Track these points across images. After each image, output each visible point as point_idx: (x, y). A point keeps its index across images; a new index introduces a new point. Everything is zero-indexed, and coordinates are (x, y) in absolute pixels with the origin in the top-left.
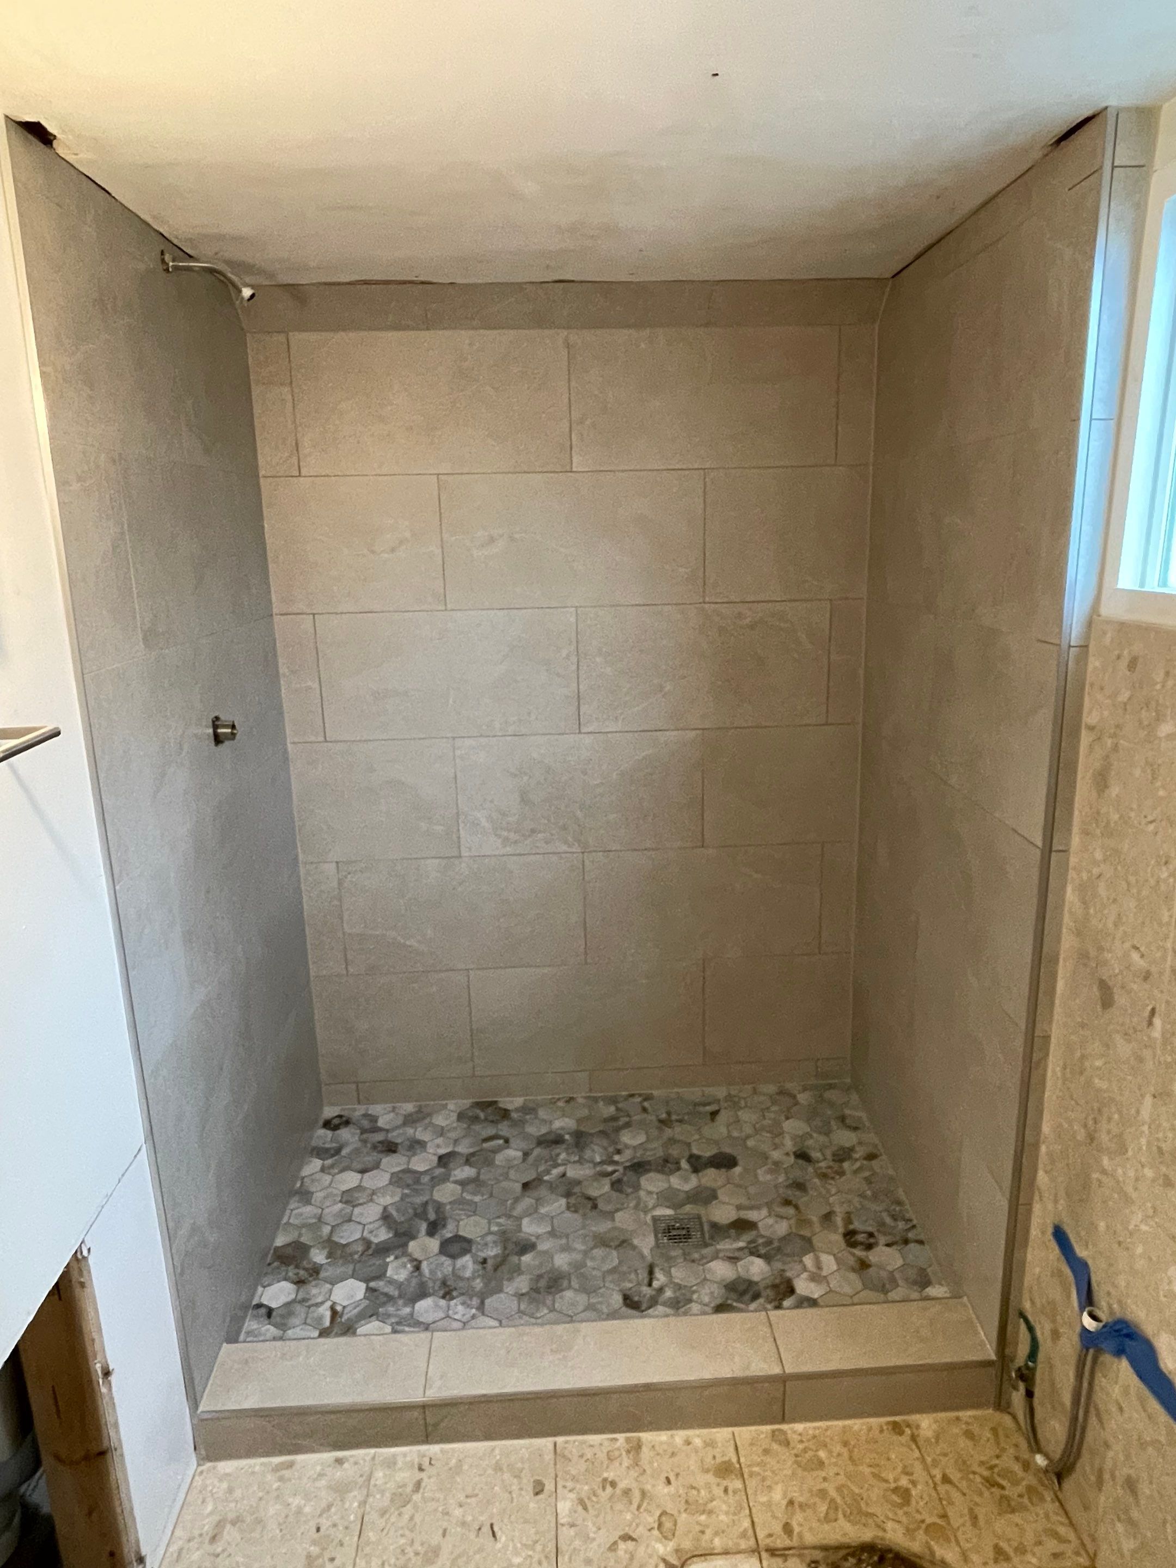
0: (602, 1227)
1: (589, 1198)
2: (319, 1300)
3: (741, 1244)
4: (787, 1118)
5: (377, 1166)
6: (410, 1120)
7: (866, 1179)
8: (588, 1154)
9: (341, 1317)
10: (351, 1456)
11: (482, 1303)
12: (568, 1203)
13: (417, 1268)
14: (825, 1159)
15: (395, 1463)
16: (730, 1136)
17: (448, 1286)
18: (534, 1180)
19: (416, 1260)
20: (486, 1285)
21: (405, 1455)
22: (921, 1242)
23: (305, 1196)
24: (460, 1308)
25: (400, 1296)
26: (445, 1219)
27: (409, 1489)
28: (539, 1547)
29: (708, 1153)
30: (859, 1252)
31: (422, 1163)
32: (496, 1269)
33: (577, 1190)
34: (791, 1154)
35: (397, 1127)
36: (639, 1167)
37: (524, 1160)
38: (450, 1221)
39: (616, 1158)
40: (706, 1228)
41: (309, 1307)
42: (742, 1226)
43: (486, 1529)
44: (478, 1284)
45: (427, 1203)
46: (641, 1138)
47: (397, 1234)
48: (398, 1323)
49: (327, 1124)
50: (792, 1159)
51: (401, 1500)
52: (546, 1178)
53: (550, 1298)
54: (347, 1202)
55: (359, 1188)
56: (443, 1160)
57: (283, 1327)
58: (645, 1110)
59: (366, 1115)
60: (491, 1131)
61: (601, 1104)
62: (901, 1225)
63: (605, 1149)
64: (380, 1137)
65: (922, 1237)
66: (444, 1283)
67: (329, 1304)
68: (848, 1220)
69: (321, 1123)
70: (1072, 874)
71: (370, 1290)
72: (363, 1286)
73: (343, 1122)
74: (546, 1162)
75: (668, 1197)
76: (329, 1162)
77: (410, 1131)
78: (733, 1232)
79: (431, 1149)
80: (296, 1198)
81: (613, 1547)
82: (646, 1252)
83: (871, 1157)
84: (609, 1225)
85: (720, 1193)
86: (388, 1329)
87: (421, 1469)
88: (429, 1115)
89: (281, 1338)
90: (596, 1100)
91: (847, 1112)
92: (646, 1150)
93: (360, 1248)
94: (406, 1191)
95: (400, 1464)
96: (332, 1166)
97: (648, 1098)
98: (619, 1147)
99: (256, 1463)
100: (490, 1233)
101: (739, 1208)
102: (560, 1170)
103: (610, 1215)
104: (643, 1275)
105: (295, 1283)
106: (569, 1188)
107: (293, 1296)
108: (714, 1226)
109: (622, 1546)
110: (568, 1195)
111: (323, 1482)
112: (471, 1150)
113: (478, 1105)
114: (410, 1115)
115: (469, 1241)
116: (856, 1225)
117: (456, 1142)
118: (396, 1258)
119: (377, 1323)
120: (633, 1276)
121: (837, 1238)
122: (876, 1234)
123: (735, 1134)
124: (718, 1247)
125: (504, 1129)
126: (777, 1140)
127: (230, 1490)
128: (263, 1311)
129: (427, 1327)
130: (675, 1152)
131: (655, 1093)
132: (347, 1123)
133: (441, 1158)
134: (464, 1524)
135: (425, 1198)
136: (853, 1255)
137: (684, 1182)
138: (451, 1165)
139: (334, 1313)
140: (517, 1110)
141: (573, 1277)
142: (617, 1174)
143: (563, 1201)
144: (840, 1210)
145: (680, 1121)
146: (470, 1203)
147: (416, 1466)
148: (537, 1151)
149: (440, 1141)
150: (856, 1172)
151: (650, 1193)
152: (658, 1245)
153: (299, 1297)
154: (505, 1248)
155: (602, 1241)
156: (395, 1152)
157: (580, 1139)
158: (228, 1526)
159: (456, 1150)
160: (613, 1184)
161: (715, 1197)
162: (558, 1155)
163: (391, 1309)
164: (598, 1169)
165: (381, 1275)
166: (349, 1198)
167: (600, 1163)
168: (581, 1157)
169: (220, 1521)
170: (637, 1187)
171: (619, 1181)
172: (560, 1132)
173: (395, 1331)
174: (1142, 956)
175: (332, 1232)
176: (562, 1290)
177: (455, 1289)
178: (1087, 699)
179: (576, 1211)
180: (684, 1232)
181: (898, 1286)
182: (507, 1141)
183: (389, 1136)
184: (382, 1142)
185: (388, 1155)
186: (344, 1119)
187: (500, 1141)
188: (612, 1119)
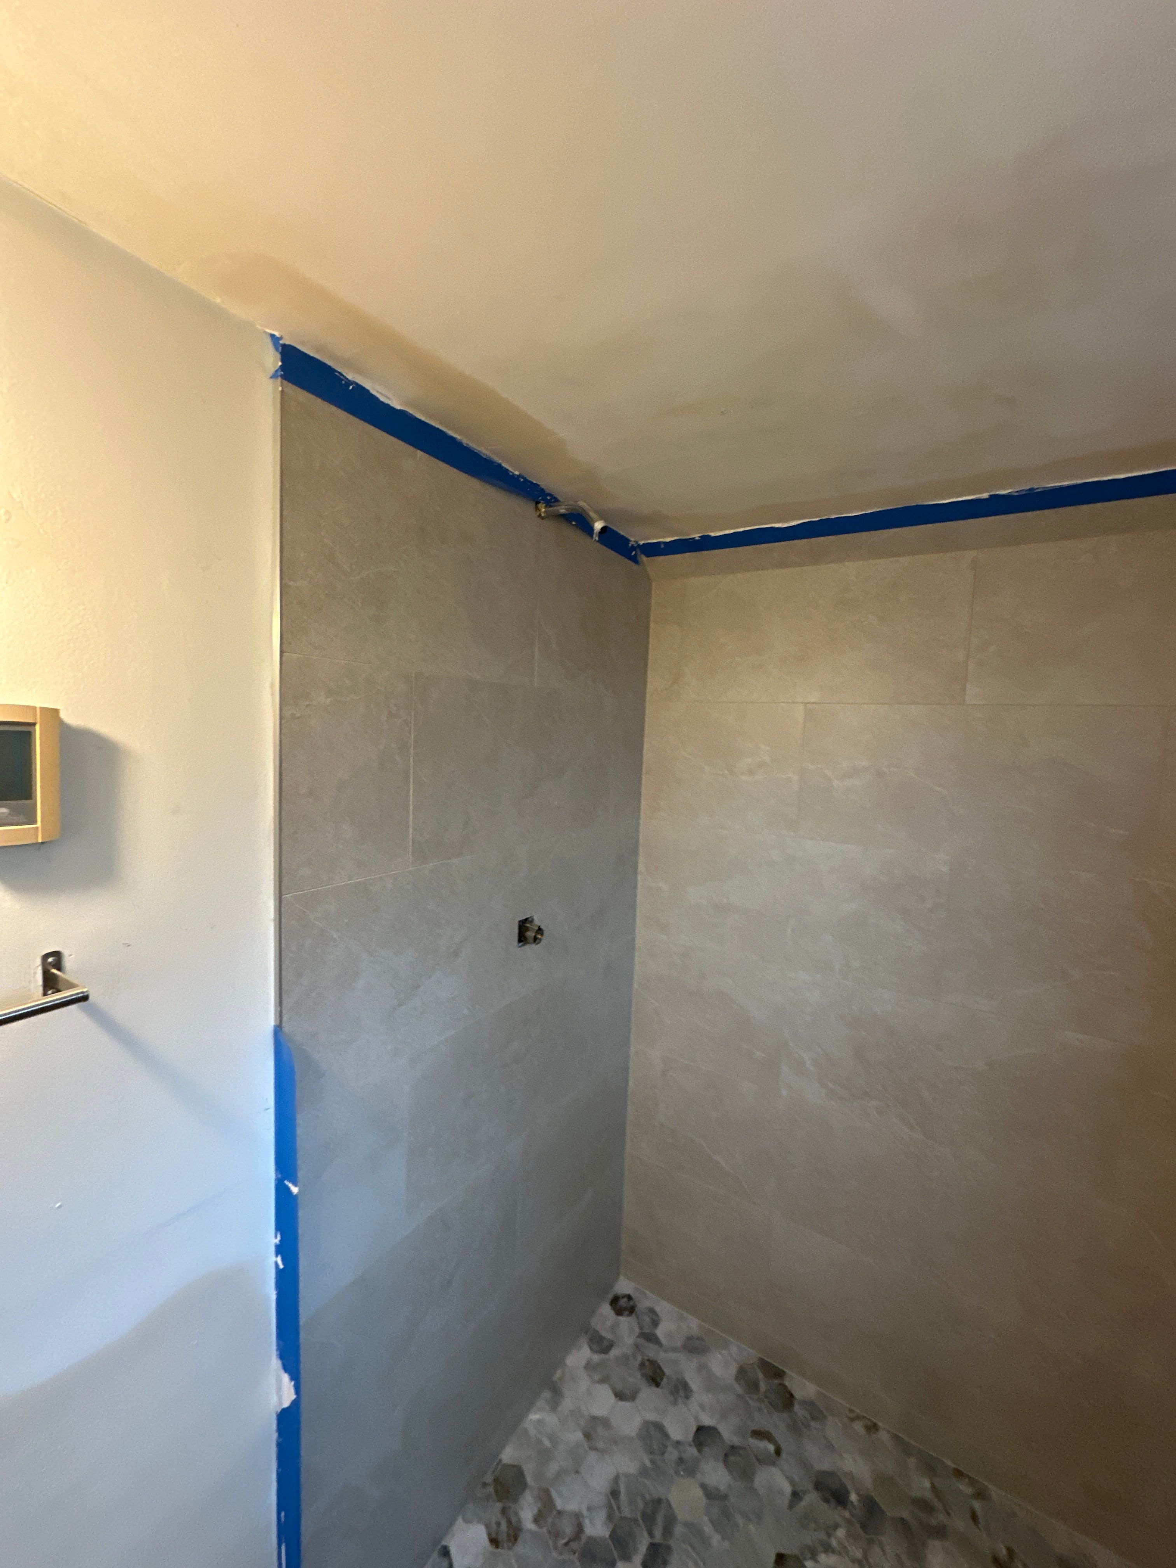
5: (634, 1397)
6: (688, 1346)
8: (875, 1555)
18: (794, 1555)
23: (557, 1396)
26: (670, 1550)
31: (678, 1425)
35: (674, 1350)
37: (791, 1506)
45: (660, 1501)
47: (613, 1535)
49: (615, 1301)
54: (588, 1436)
55: (605, 1422)
56: (701, 1436)
58: (974, 1518)
59: (651, 1311)
60: (764, 1421)
61: (912, 1462)
64: (651, 1351)
69: (610, 1296)
73: (629, 1307)
74: (817, 1530)
76: (596, 1358)
77: (683, 1363)
79: (693, 1404)
80: (548, 1395)
88: (710, 1351)
93: (569, 1531)
94: (647, 1463)
96: (596, 1367)
97: (981, 1495)
105: (490, 1539)
112: (736, 1441)
113: (764, 1365)
114: (692, 1337)
117: (723, 1414)
125: (780, 1426)
131: (995, 1492)
132: (632, 1310)
133: (700, 1429)
135: (662, 1491)
138: (706, 1450)
140: (803, 1403)
146: (705, 1541)
148: (812, 1498)
149: (707, 1398)
156: (658, 1385)
157: (871, 1517)
159: (721, 1428)
162: (836, 1527)
166: (592, 1431)
175: (556, 1476)
182: (778, 1452)
183: (662, 1357)
184: (653, 1363)
185: (650, 1385)
186: (631, 1303)
187: (771, 1448)
188: (923, 1505)
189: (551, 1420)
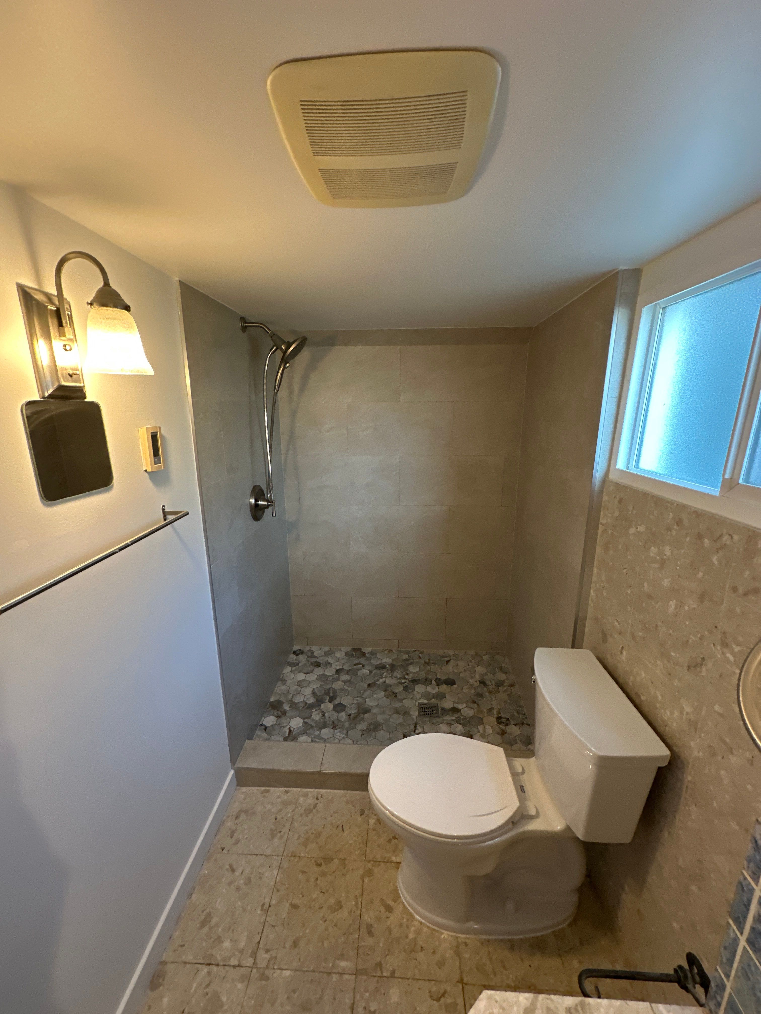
0: (398, 705)
1: (394, 693)
2: (285, 725)
3: (454, 718)
4: (478, 666)
5: (312, 672)
6: (327, 654)
7: (508, 695)
8: (395, 674)
9: (293, 733)
10: (292, 791)
11: (348, 732)
12: (385, 694)
13: (324, 715)
14: (492, 685)
15: (308, 795)
16: (453, 672)
17: (335, 724)
18: (372, 683)
19: (323, 712)
20: (350, 724)
21: (312, 792)
22: (529, 725)
23: (284, 681)
24: (339, 734)
25: (316, 727)
26: (337, 696)
27: (312, 807)
28: (360, 837)
29: (443, 678)
30: (502, 727)
31: (329, 672)
32: (354, 718)
33: (389, 689)
34: (478, 682)
35: (322, 656)
36: (415, 681)
37: (370, 674)
38: (338, 697)
39: (406, 677)
40: (440, 710)
41: (281, 727)
42: (455, 710)
43: (340, 827)
44: (347, 725)
45: (330, 688)
46: (418, 669)
47: (317, 700)
48: (314, 738)
49: (294, 653)
50: (478, 684)
51: (308, 811)
52: (378, 683)
53: (374, 733)
54: (299, 686)
55: (304, 680)
56: (338, 671)
57: (270, 734)
58: (420, 657)
59: (310, 650)
60: (357, 661)
62: (521, 716)
63: (402, 673)
64: (314, 660)
65: (529, 723)
66: (333, 723)
67: (288, 727)
68: (499, 713)
69: (292, 652)
70: (593, 585)
71: (305, 723)
72: (302, 721)
73: (301, 652)
74: (378, 676)
75: (426, 695)
76: (294, 668)
77: (326, 659)
78: (450, 712)
79: (333, 666)
80: (280, 682)
81: (389, 841)
82: (414, 717)
83: (511, 686)
84: (401, 704)
85: (447, 695)
86: (310, 740)
87: (317, 799)
88: (334, 652)
89: (269, 740)
90: (401, 652)
91: (503, 665)
92: (418, 674)
93: (302, 705)
94: (322, 683)
95: (309, 796)
96: (295, 670)
97: (422, 653)
98: (408, 672)
99: (255, 789)
100: (354, 704)
101: (454, 702)
102: (384, 679)
103: (401, 700)
104: (413, 727)
105: (276, 717)
106: (386, 688)
107: (275, 723)
108: (443, 709)
109: (394, 841)
110: (386, 690)
111: (279, 800)
112: (349, 668)
113: (354, 650)
114: (327, 651)
115: (345, 706)
116: (502, 715)
117: (343, 664)
118: (316, 710)
119: (306, 737)
120: (408, 728)
121: (493, 720)
122: (510, 719)
123: (456, 671)
124: (445, 718)
125: (363, 661)
126: (473, 675)
127: (245, 799)
128: (263, 727)
129: (325, 741)
130: (430, 676)
131: (425, 651)
133: (337, 671)
134: (332, 824)
135: (329, 686)
136: (500, 727)
137: (433, 689)
138: (341, 674)
139: (290, 731)
140: (368, 653)
141: (384, 725)
142: (406, 684)
143: (384, 692)
144: (496, 708)
145: (434, 663)
146: (347, 690)
147: (316, 798)
148: (375, 671)
149: (337, 663)
150: (505, 691)
151: (418, 693)
152: (420, 715)
153: (278, 723)
154: (358, 710)
155: (397, 712)
156: (319, 666)
157: (393, 667)
158: (243, 814)
159: (344, 668)
160: (404, 688)
161: (446, 697)
162: (384, 673)
163: (311, 731)
164: (399, 681)
165: (309, 717)
166: (300, 684)
167: (400, 678)
168: (392, 675)
169: (239, 811)
170: (414, 690)
171: (407, 686)
172: (385, 664)
173: (312, 741)
174: (619, 624)
175: (292, 697)
176: (379, 731)
177: (337, 726)
178: (602, 513)
179: (388, 698)
180: (431, 710)
181: (517, 743)
182: (363, 666)
183: (318, 660)
184: (315, 662)
185: (317, 668)
186: (301, 651)
187: (361, 666)
188: (406, 660)
189: (284, 688)
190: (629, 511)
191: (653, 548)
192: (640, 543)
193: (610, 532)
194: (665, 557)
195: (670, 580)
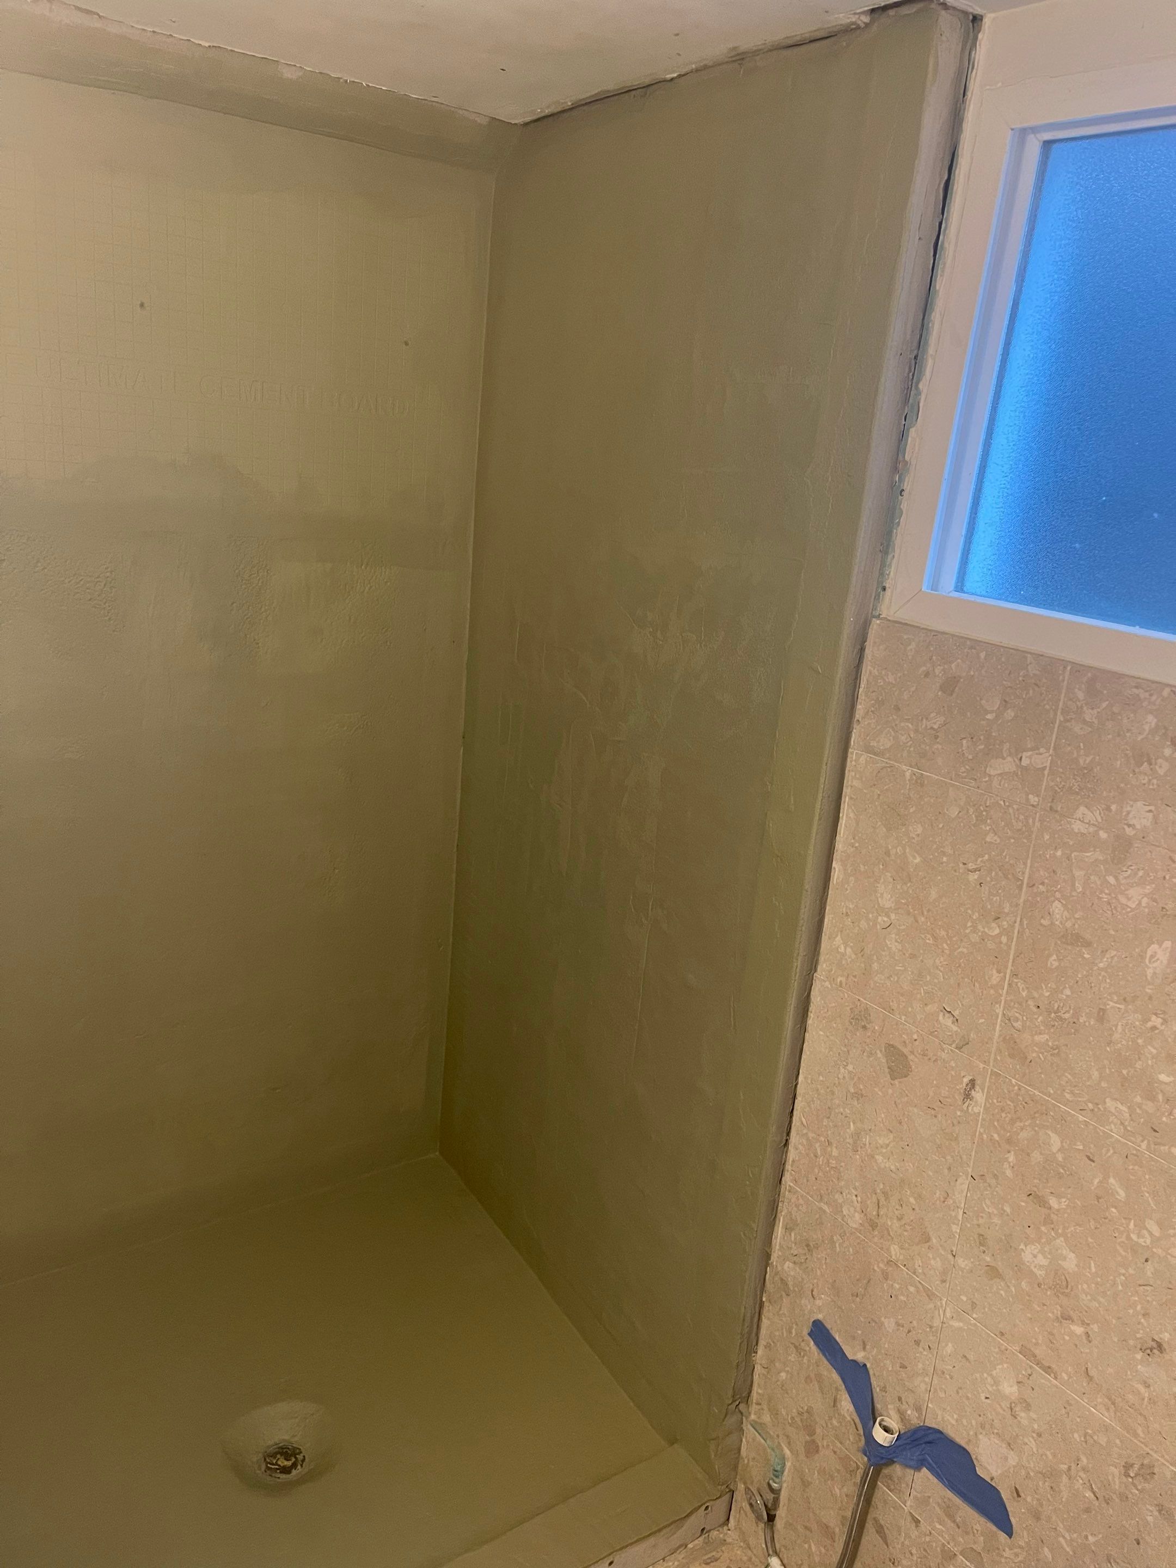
174: (956, 1021)
190: (987, 712)
191: (1082, 809)
192: (1033, 799)
193: (908, 774)
194: (1131, 832)
195: (1148, 889)
